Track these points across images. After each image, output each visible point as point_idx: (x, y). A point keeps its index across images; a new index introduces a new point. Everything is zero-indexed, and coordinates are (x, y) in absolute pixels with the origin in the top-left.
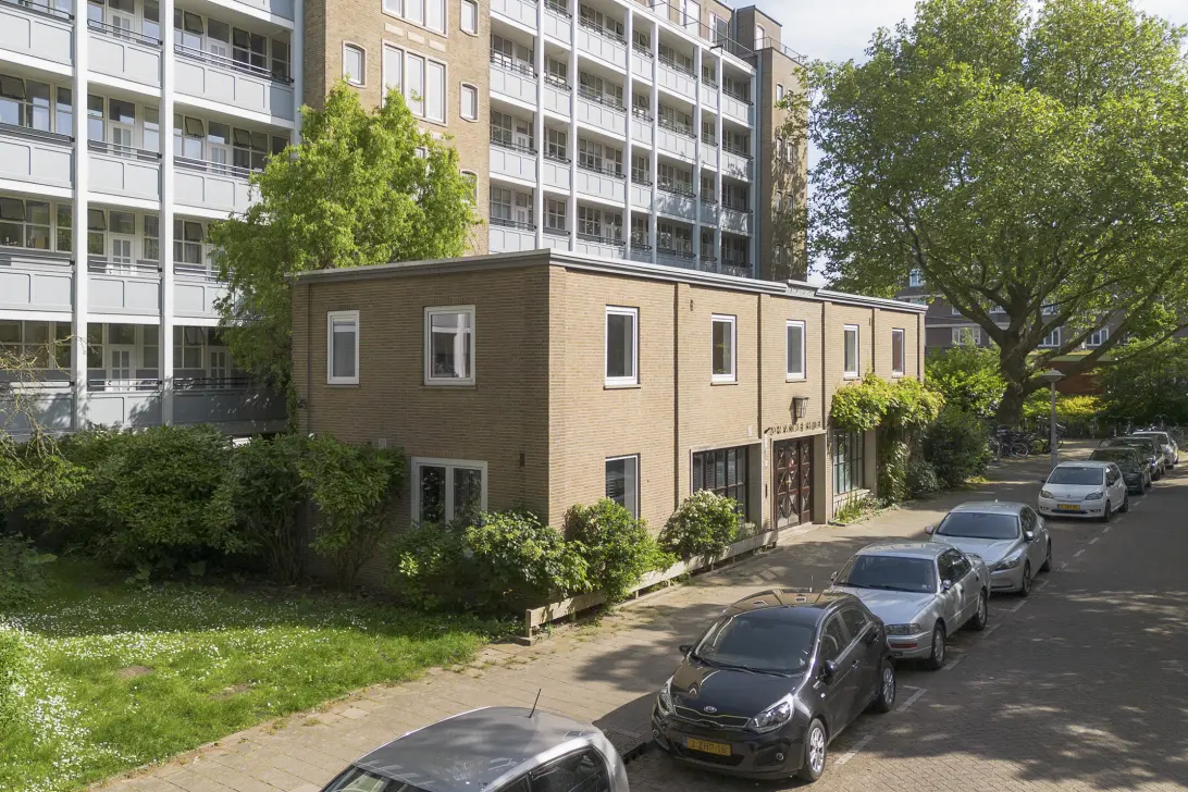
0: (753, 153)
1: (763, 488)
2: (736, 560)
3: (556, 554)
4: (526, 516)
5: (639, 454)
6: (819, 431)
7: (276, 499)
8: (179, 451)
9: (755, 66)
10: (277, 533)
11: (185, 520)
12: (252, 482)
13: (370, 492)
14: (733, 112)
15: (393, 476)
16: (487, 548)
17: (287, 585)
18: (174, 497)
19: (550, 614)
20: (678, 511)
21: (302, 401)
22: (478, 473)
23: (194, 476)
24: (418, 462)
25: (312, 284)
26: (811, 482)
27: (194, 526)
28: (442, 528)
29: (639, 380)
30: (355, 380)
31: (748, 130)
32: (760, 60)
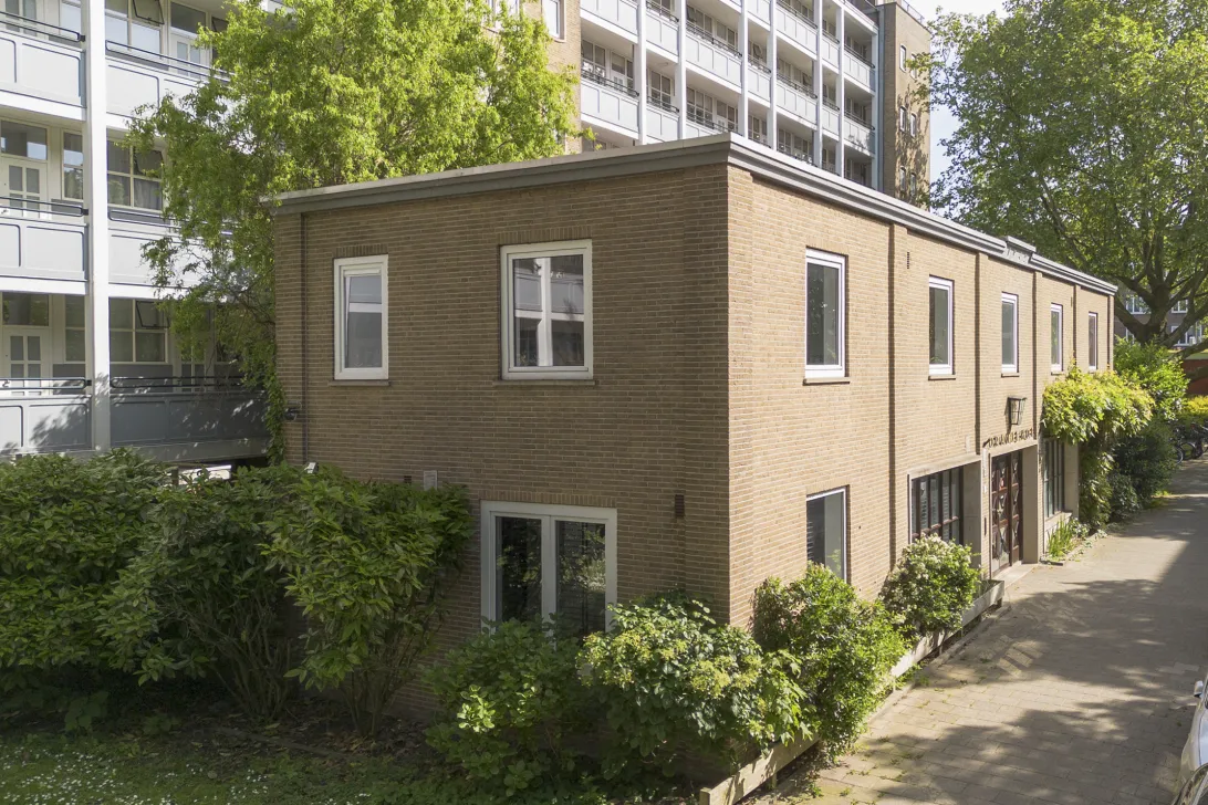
0: (875, 123)
1: (983, 523)
2: (966, 633)
3: (750, 678)
4: (690, 608)
5: (847, 487)
6: (1031, 442)
7: (238, 579)
8: (59, 498)
9: (877, 23)
10: (244, 636)
11: (65, 623)
12: (193, 551)
13: (402, 572)
14: (854, 74)
15: (449, 537)
16: (626, 676)
17: (263, 723)
18: (50, 580)
19: (740, 788)
20: (896, 570)
21: (293, 409)
22: (601, 529)
23: (88, 543)
24: (493, 511)
25: (308, 214)
26: (1020, 510)
27: (82, 630)
28: (536, 631)
29: (847, 370)
30: (381, 372)
31: (870, 97)
32: (882, 15)
